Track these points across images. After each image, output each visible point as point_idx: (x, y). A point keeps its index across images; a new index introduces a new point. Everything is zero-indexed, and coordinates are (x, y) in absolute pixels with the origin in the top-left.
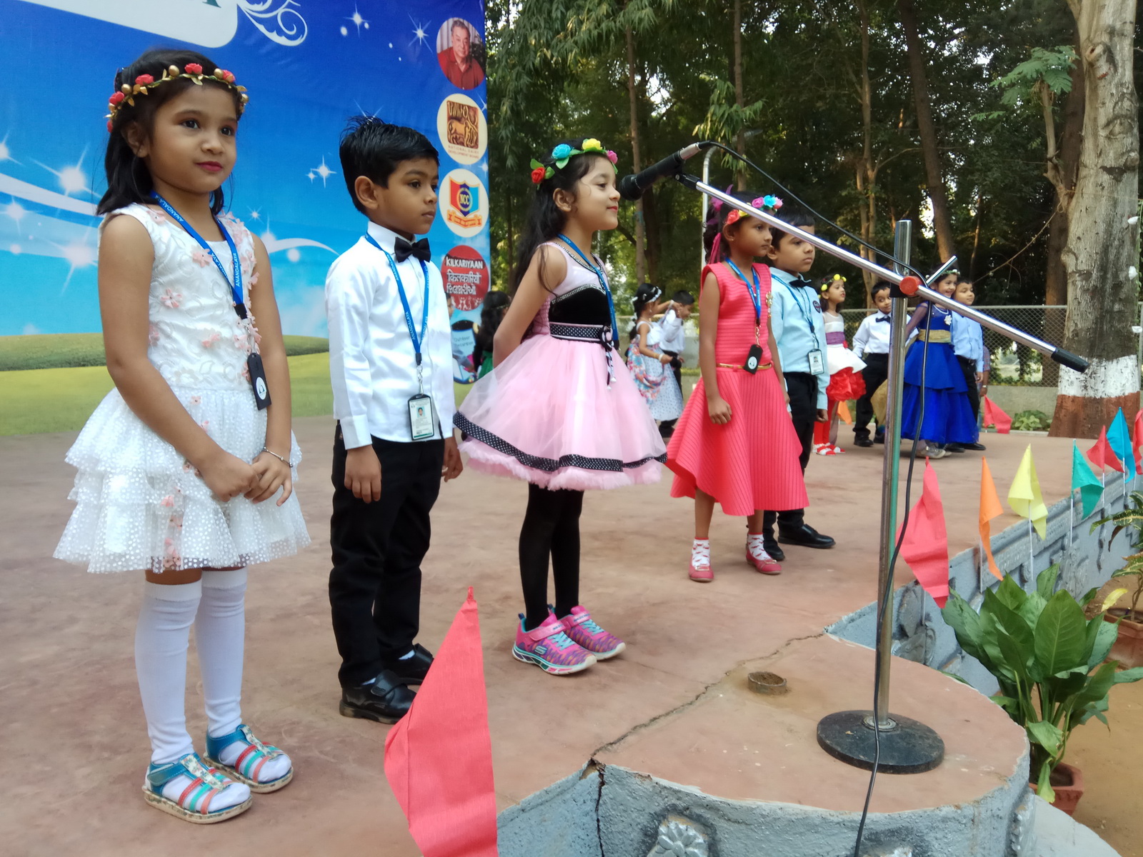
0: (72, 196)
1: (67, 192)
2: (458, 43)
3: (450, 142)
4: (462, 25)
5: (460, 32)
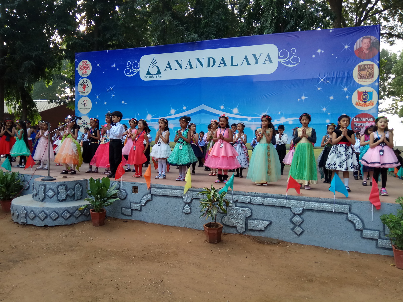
2: (365, 45)
3: (359, 78)
4: (368, 38)
5: (367, 41)
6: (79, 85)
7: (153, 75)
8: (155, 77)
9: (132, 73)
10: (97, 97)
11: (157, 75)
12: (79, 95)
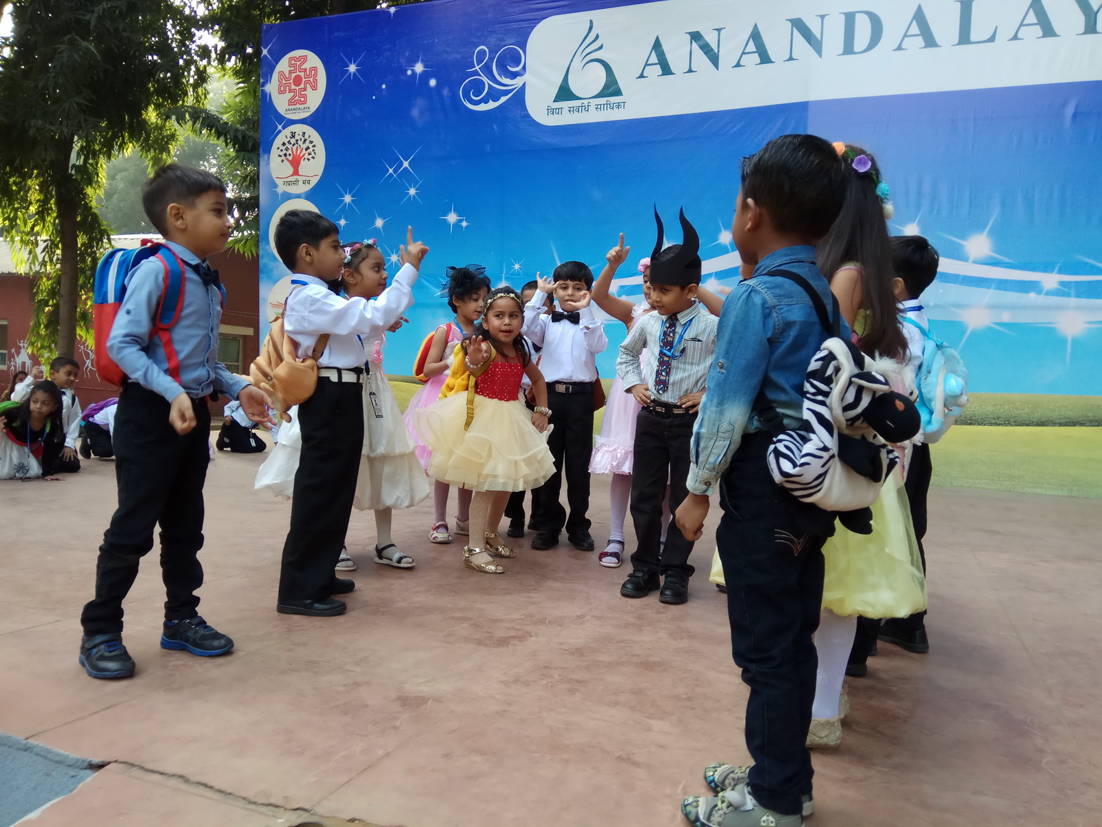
0: (975, 262)
1: (971, 259)
6: (274, 152)
7: (586, 102)
8: (592, 108)
9: (494, 95)
10: (348, 199)
11: (603, 100)
12: (276, 194)
